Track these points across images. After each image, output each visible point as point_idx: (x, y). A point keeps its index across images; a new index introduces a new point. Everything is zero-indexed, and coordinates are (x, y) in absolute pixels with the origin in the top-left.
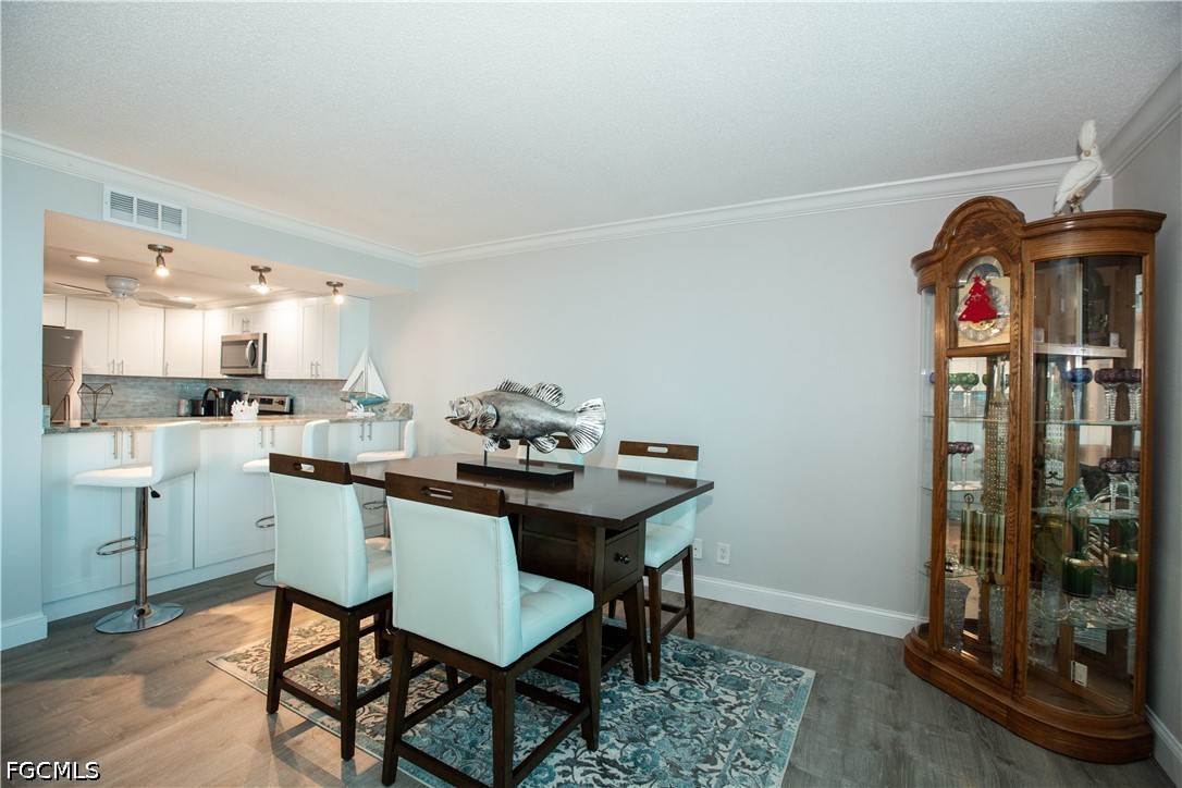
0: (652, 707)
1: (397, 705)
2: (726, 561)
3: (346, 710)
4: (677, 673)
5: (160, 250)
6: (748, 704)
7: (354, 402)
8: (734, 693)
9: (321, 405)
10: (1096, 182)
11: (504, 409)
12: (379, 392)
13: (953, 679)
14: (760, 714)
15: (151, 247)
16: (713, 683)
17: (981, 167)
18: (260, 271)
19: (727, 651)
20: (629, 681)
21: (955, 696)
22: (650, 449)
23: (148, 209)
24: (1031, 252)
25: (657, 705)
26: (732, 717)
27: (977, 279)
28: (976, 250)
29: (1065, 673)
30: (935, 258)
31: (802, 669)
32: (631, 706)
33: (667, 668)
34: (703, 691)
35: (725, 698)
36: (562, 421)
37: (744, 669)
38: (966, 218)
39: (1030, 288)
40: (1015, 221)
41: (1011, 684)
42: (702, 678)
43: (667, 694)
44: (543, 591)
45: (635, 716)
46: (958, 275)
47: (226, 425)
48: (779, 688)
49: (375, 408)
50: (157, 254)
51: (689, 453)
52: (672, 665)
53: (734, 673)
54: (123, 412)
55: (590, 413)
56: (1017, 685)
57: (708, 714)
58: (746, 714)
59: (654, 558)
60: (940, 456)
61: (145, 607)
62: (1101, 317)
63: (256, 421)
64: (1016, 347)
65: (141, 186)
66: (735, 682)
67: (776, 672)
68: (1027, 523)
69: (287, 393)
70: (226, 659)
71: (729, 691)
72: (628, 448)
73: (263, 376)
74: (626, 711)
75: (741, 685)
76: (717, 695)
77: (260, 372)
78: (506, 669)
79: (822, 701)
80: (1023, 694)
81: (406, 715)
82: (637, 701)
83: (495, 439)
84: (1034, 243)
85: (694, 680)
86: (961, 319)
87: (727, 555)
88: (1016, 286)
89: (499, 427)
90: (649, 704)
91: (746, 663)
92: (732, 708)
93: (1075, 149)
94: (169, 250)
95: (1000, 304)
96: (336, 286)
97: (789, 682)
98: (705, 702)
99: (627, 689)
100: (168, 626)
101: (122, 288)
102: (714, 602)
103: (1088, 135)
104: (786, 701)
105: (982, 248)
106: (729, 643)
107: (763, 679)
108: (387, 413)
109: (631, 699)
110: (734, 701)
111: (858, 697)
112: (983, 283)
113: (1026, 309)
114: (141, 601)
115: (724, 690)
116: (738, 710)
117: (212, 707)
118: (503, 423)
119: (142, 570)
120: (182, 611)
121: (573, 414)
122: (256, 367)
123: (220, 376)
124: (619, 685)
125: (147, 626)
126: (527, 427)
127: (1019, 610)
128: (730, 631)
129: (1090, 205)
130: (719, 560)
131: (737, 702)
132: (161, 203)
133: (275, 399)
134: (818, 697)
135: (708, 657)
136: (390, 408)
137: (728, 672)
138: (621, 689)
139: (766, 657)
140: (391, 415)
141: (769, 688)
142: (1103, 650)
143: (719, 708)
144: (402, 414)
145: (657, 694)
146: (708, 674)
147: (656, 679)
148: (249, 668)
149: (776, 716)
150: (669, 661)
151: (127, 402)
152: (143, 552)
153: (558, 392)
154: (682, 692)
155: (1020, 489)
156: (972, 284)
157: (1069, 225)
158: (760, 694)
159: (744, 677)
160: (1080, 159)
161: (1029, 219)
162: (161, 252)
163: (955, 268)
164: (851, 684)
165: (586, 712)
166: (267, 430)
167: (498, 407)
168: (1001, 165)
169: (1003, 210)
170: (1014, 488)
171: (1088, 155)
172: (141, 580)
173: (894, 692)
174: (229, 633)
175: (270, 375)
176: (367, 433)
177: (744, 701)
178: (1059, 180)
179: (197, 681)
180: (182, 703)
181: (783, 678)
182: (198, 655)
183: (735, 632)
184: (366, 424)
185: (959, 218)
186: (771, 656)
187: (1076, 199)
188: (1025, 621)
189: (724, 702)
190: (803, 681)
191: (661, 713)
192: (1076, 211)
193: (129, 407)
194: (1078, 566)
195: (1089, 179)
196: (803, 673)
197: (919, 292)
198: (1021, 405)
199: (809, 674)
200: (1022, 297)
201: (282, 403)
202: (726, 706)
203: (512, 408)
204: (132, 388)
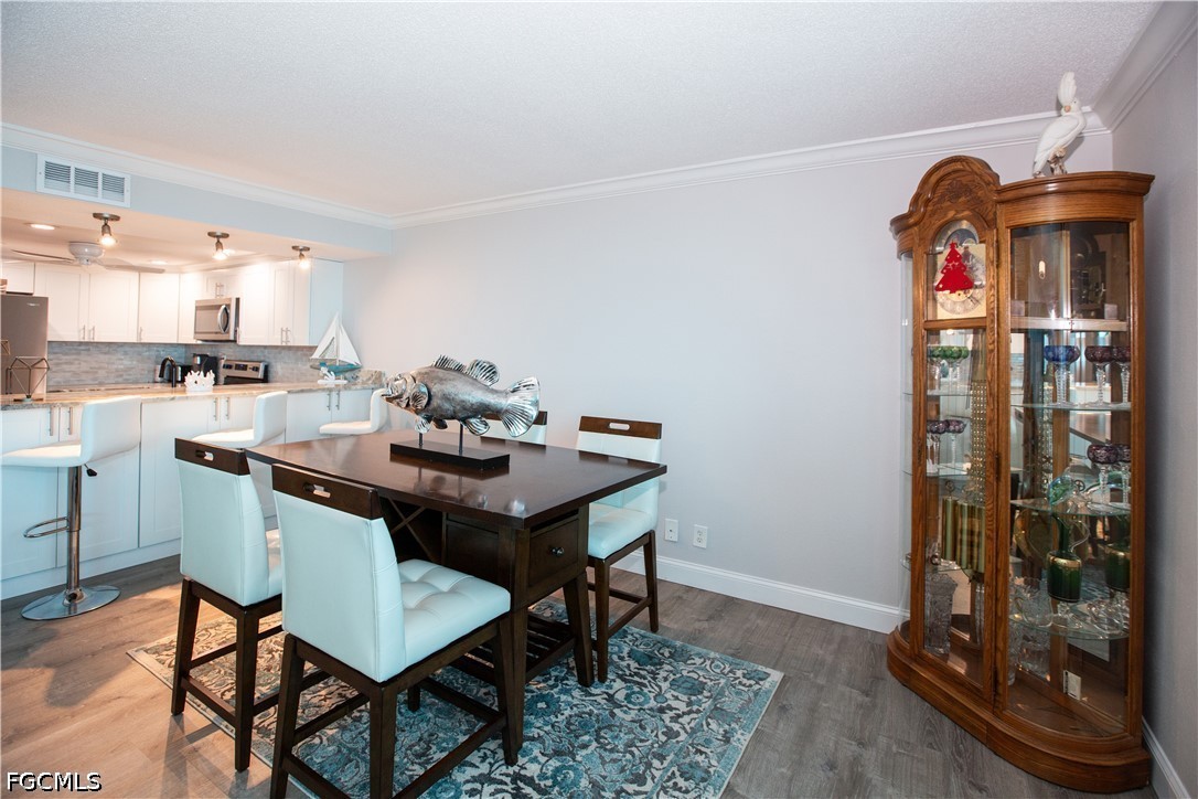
0: (590, 714)
1: (288, 715)
2: (704, 545)
3: (242, 716)
4: (628, 672)
5: (106, 219)
6: (698, 711)
7: (324, 370)
8: (685, 698)
9: (295, 371)
10: (1079, 139)
11: (435, 389)
12: (352, 359)
13: (934, 687)
14: (708, 724)
15: (96, 216)
16: (665, 685)
17: (967, 122)
18: (218, 237)
19: (690, 647)
20: (572, 682)
21: (936, 706)
22: (612, 426)
23: (87, 178)
24: (1005, 218)
25: (596, 711)
26: (676, 727)
27: (953, 246)
28: (951, 214)
29: (1058, 684)
30: (911, 221)
31: (768, 670)
32: (567, 713)
33: (618, 667)
34: (652, 695)
35: (674, 704)
36: (492, 401)
37: (704, 669)
38: (941, 179)
39: (1006, 257)
40: (988, 184)
41: (992, 695)
42: (654, 679)
43: (610, 698)
44: (453, 591)
45: (569, 724)
46: (935, 240)
47: (173, 399)
48: (737, 693)
49: (347, 375)
50: (103, 222)
51: (650, 430)
52: (624, 664)
53: (691, 674)
54: (95, 379)
55: (524, 392)
56: (997, 698)
57: (650, 722)
58: (692, 725)
59: (600, 547)
60: (919, 439)
61: (77, 591)
62: (1097, 286)
63: (211, 393)
64: (993, 321)
65: (75, 154)
66: (689, 685)
67: (739, 673)
68: (1006, 519)
69: (262, 358)
70: (146, 651)
71: (680, 696)
72: (591, 424)
73: (235, 341)
74: (561, 718)
75: (695, 688)
76: (667, 700)
77: (232, 338)
78: (385, 684)
79: (783, 709)
80: (1004, 709)
81: (297, 727)
82: (576, 705)
83: (429, 419)
84: (1010, 207)
85: (646, 682)
86: (938, 289)
87: (705, 537)
88: (991, 255)
89: (431, 407)
90: (587, 710)
91: (708, 663)
92: (679, 716)
93: (1054, 106)
94: (116, 218)
95: (977, 273)
96: (302, 251)
97: (751, 686)
98: (651, 709)
99: (567, 692)
100: (98, 612)
101: (86, 254)
102: (689, 589)
103: (1067, 89)
104: (742, 710)
105: (957, 212)
106: (694, 638)
107: (723, 681)
108: (359, 380)
109: (568, 703)
110: (683, 707)
111: (824, 705)
112: (960, 250)
113: (1002, 280)
114: (73, 584)
115: (676, 694)
116: (685, 720)
117: (116, 707)
118: (435, 403)
119: (74, 552)
120: (116, 594)
121: (505, 394)
122: (228, 332)
123: (194, 342)
124: (560, 687)
125: (79, 611)
126: (458, 407)
127: (999, 614)
128: (701, 623)
129: (1073, 166)
130: (696, 543)
131: (686, 710)
132: (101, 171)
133: (250, 365)
134: (780, 706)
135: (667, 654)
136: (363, 376)
137: (685, 673)
138: (561, 692)
139: (732, 655)
140: (363, 383)
141: (727, 693)
142: (1106, 656)
143: (664, 716)
144: (374, 383)
145: (599, 699)
146: (663, 674)
147: (603, 679)
148: (168, 662)
149: (727, 727)
150: (622, 659)
151: (100, 368)
152: (75, 534)
153: (491, 371)
154: (628, 697)
155: (998, 479)
156: (948, 251)
157: (1052, 187)
158: (715, 699)
159: (702, 679)
160: (1060, 116)
161: (1004, 182)
162: (106, 221)
163: (931, 233)
164: (821, 688)
165: (502, 723)
166: (222, 403)
167: (430, 385)
168: (988, 119)
169: (976, 170)
170: (992, 479)
171: (1068, 111)
172: (73, 562)
173: (867, 699)
174: (161, 620)
175: (242, 341)
176: (334, 402)
177: (695, 708)
178: (1038, 137)
179: (109, 676)
180: (85, 702)
181: (745, 681)
182: (119, 646)
183: (706, 625)
184: (334, 394)
185: (934, 179)
186: (738, 654)
187: (1056, 159)
188: (1005, 627)
189: (671, 708)
190: (766, 684)
191: (598, 721)
192: (1057, 172)
193: (102, 373)
194: (1065, 567)
195: (1070, 137)
196: (769, 675)
197: (899, 258)
198: (998, 385)
199: (776, 676)
200: (998, 266)
201: (256, 369)
202: (672, 714)
203: (443, 387)
204: (105, 353)
